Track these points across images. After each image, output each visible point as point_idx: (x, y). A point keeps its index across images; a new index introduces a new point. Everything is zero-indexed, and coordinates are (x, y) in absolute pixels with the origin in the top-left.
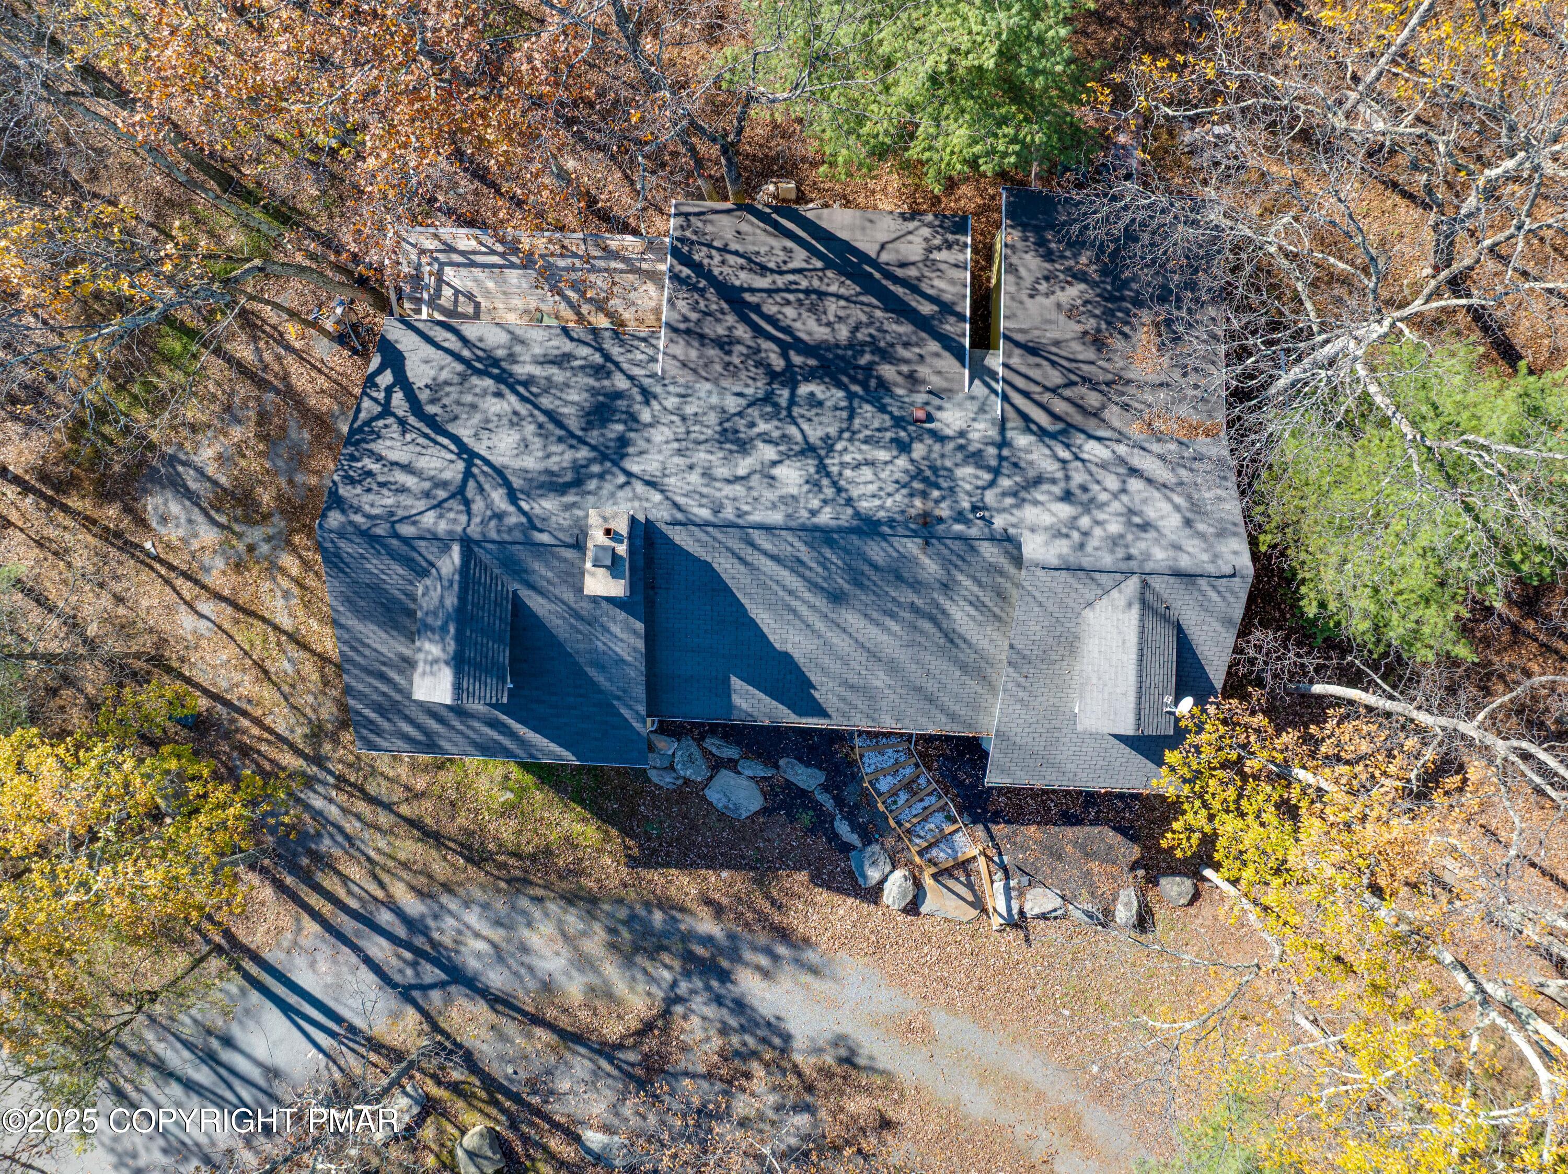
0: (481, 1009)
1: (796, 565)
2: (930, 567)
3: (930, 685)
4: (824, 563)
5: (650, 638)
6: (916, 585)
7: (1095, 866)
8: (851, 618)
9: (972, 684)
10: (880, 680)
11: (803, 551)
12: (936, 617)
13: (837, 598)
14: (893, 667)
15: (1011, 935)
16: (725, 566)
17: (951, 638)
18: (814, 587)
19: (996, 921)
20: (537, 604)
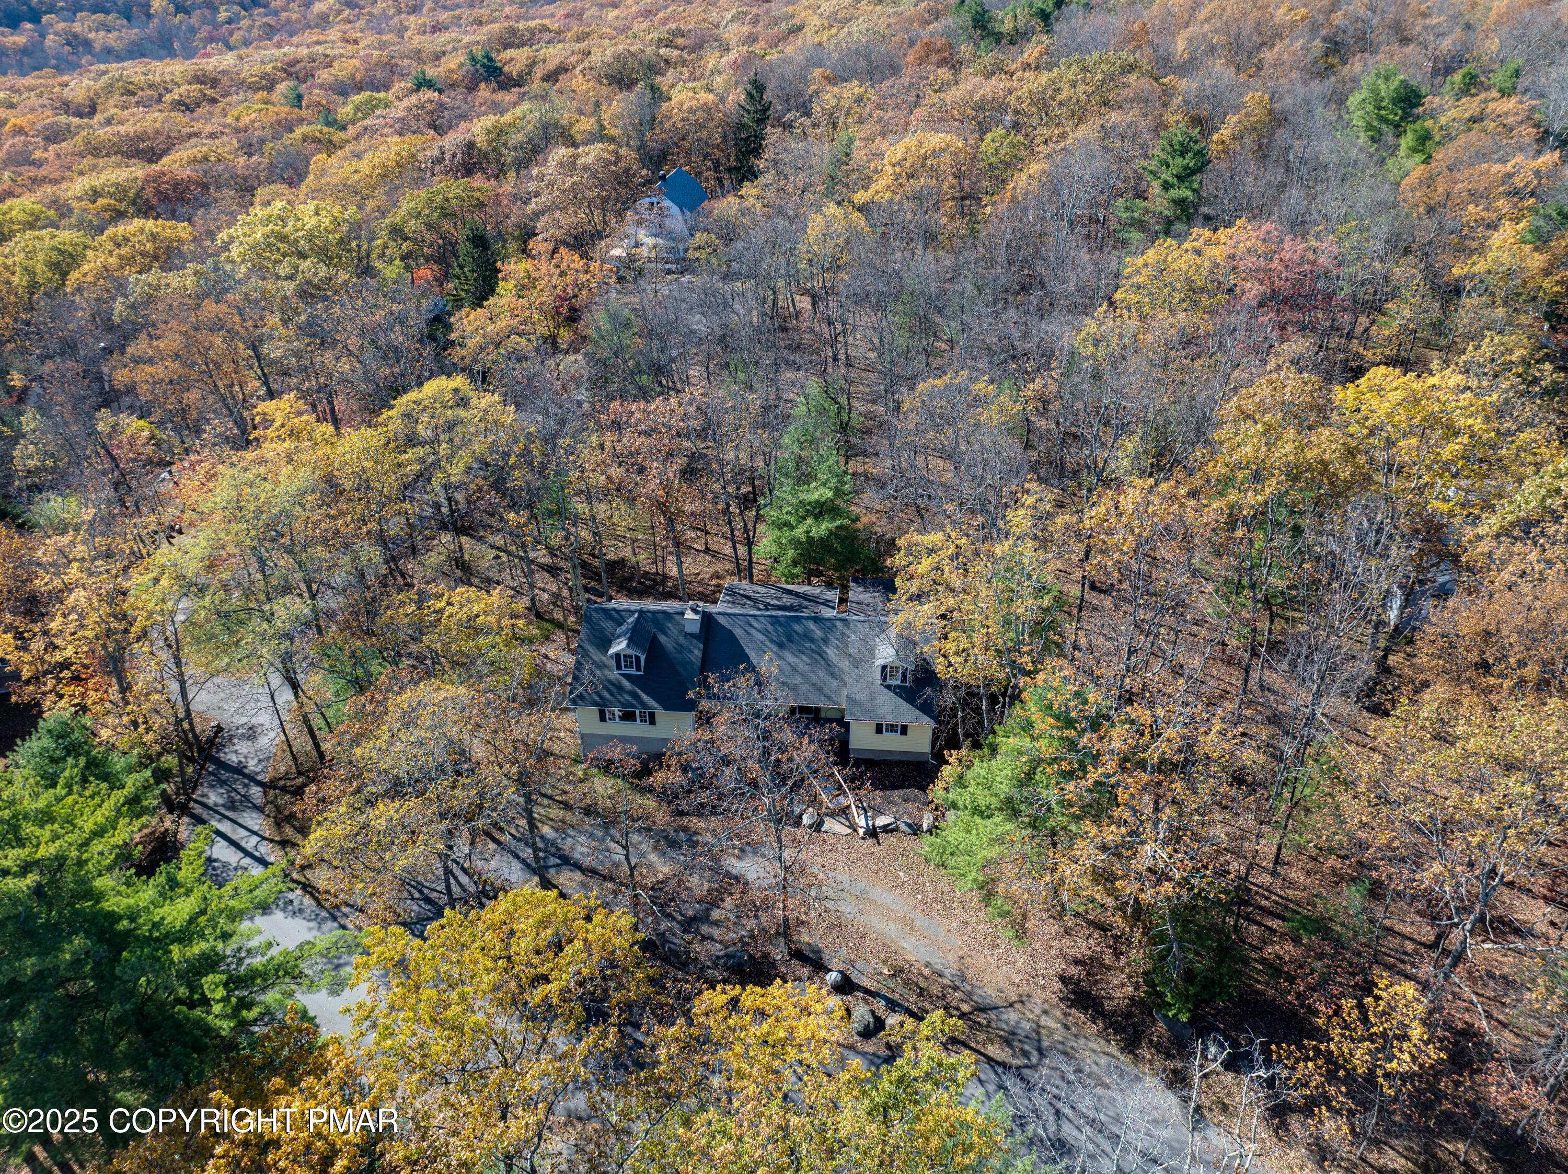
0: (578, 876)
1: (766, 633)
2: (818, 633)
3: (820, 684)
4: (776, 630)
5: (705, 652)
6: (813, 641)
7: (910, 805)
8: (787, 654)
9: (836, 683)
10: (798, 680)
11: (769, 627)
12: (821, 654)
13: (781, 646)
14: (803, 675)
15: (870, 841)
16: (738, 632)
17: (829, 664)
18: (772, 641)
19: (861, 831)
20: (662, 639)
